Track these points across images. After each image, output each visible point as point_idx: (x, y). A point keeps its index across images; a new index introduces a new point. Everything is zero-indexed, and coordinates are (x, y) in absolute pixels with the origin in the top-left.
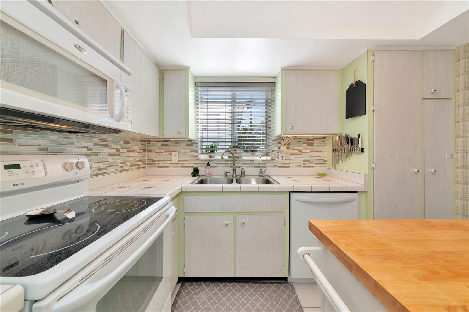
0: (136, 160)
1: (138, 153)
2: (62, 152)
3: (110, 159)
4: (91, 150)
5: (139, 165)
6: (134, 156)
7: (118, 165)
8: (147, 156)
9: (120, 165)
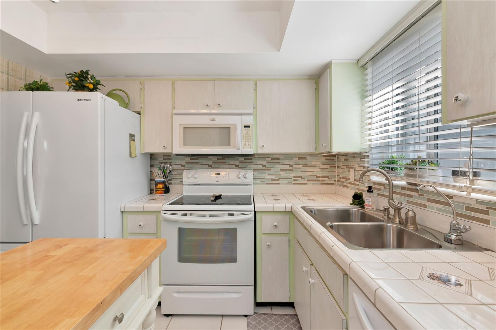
0: (317, 175)
1: (320, 168)
2: (246, 168)
3: (282, 173)
4: (265, 166)
5: (321, 181)
6: (314, 172)
7: (291, 179)
8: (337, 172)
9: (293, 179)
